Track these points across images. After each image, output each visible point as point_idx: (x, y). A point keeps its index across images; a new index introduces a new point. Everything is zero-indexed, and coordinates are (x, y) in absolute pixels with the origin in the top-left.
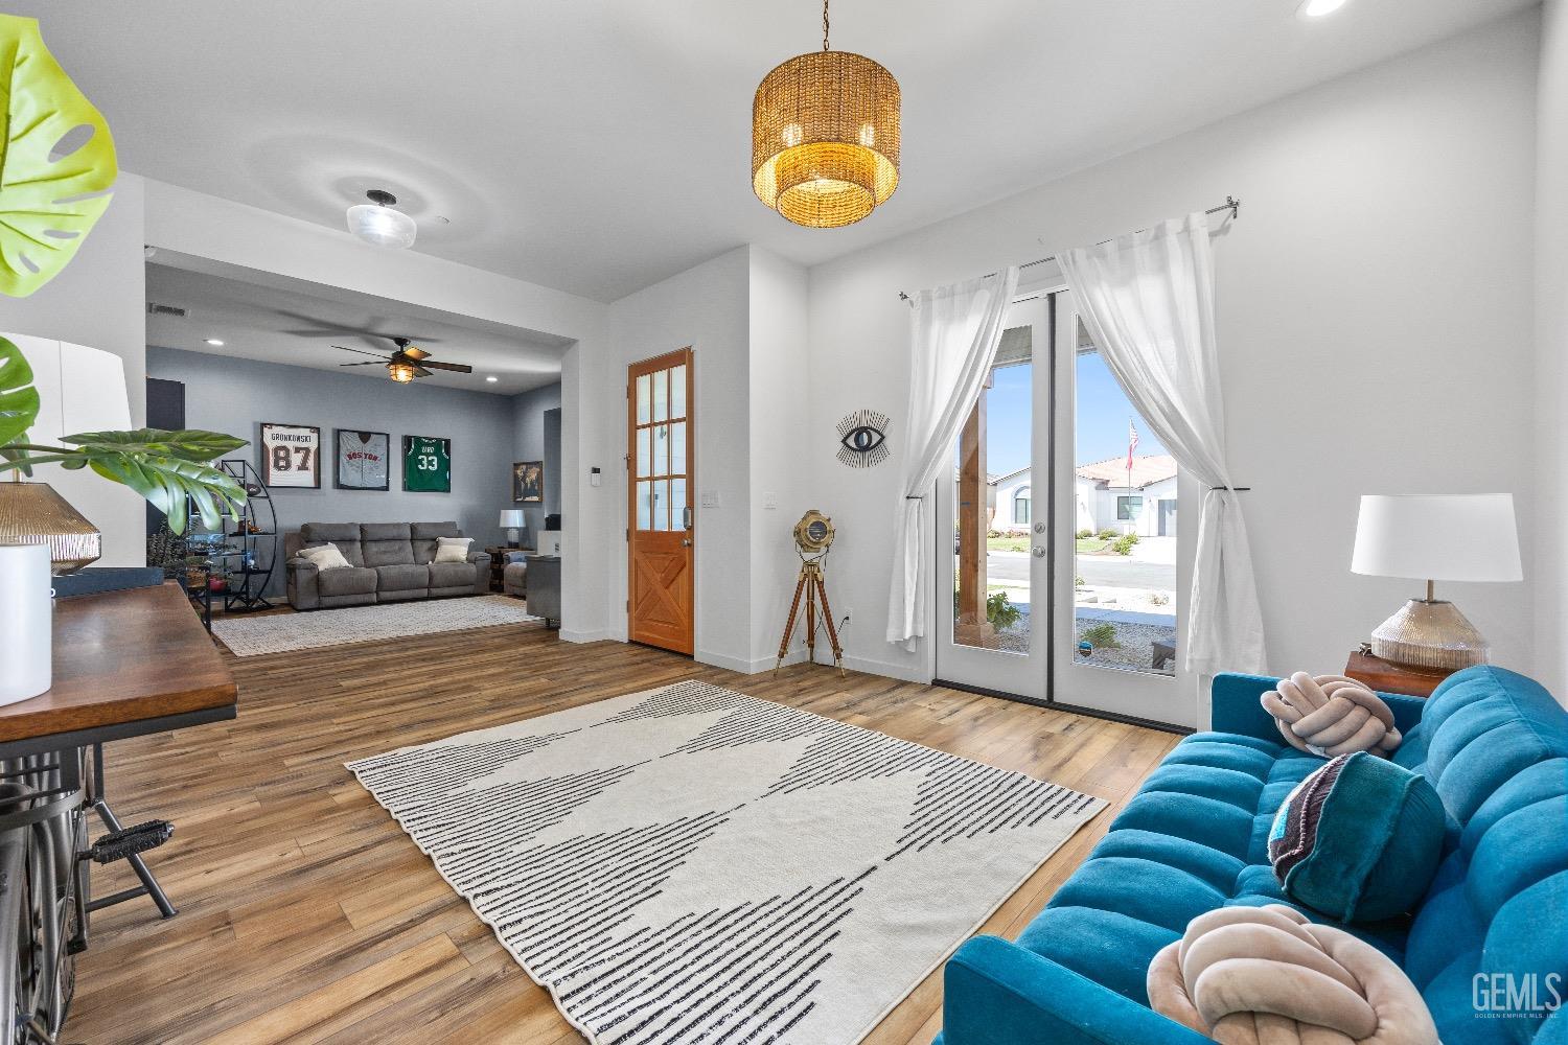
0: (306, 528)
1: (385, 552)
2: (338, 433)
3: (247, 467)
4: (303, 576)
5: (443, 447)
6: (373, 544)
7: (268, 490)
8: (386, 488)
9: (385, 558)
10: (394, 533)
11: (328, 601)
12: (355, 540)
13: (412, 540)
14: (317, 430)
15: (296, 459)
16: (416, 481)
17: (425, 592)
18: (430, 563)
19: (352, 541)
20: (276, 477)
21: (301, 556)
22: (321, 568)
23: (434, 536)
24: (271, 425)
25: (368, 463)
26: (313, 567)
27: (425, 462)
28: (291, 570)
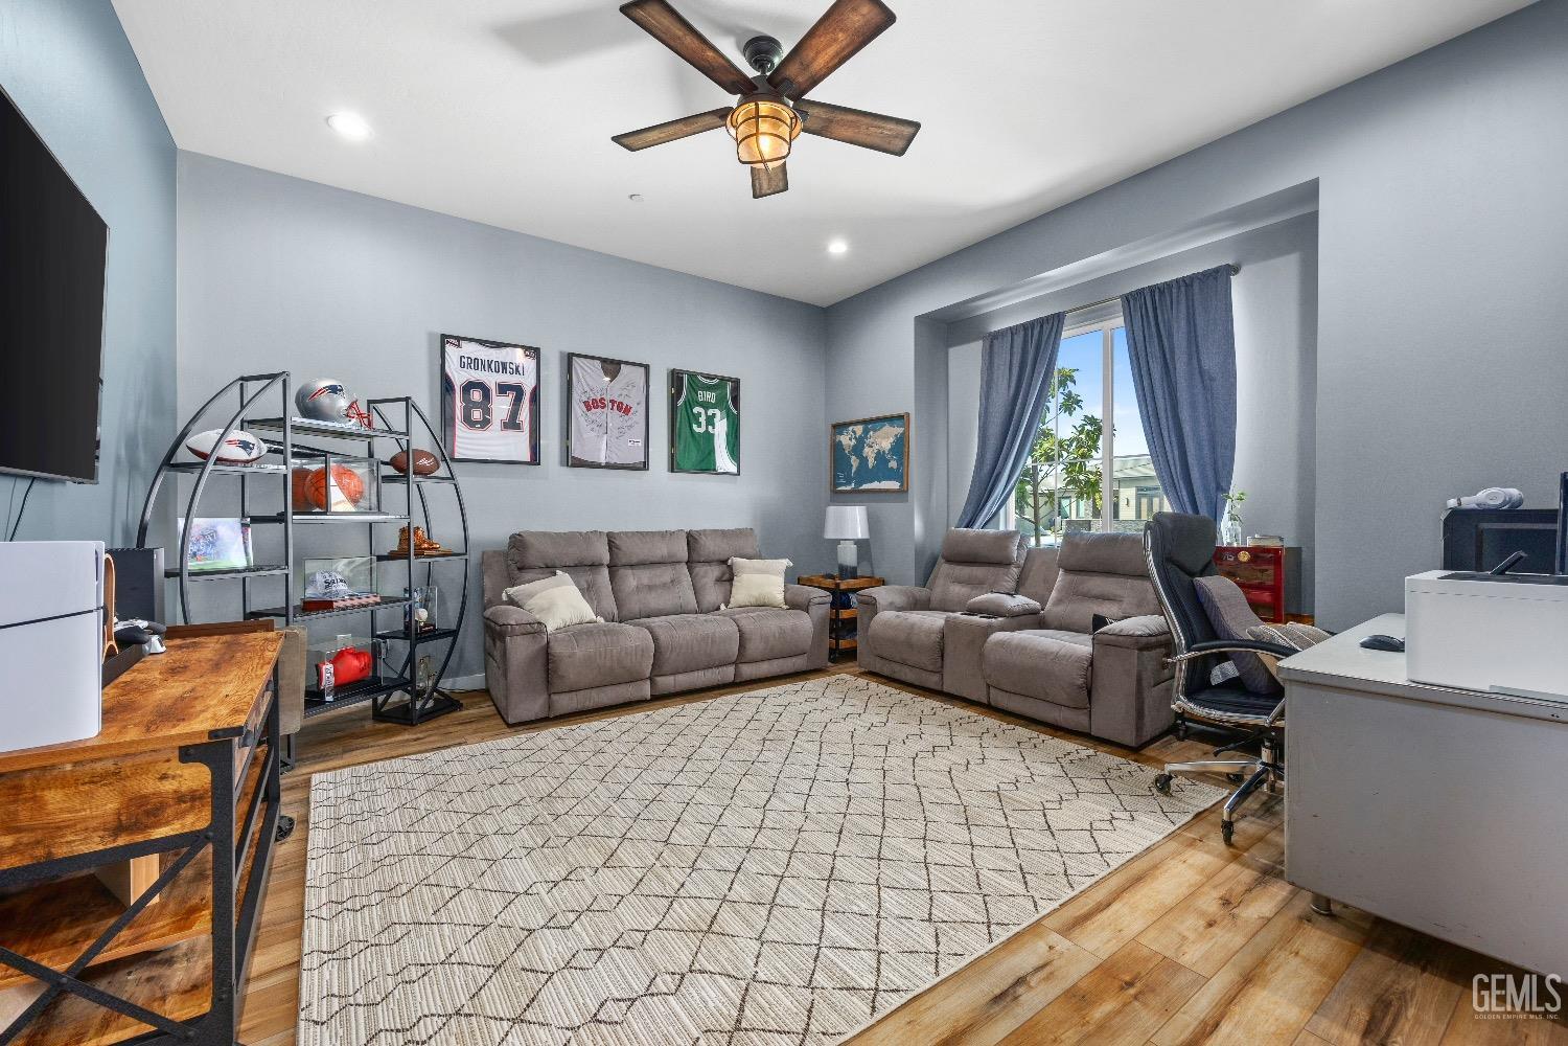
0: (518, 542)
1: (650, 588)
2: (569, 359)
3: (414, 414)
4: (520, 650)
5: (729, 392)
6: (629, 572)
7: (454, 466)
8: (645, 466)
9: (655, 601)
10: (661, 550)
11: (565, 703)
12: (601, 565)
13: (690, 563)
14: (534, 352)
15: (501, 406)
16: (691, 455)
17: (728, 673)
18: (723, 607)
19: (594, 566)
20: (467, 442)
21: (512, 602)
22: (550, 628)
23: (723, 558)
24: (459, 339)
25: (614, 418)
26: (535, 629)
27: (702, 419)
28: (495, 633)
